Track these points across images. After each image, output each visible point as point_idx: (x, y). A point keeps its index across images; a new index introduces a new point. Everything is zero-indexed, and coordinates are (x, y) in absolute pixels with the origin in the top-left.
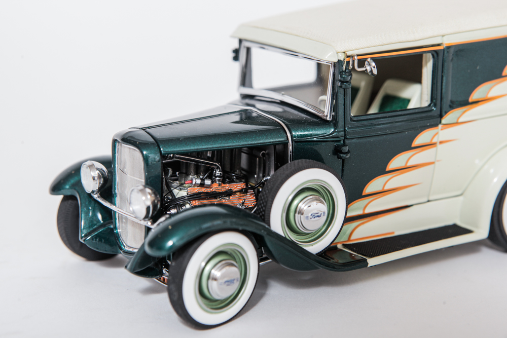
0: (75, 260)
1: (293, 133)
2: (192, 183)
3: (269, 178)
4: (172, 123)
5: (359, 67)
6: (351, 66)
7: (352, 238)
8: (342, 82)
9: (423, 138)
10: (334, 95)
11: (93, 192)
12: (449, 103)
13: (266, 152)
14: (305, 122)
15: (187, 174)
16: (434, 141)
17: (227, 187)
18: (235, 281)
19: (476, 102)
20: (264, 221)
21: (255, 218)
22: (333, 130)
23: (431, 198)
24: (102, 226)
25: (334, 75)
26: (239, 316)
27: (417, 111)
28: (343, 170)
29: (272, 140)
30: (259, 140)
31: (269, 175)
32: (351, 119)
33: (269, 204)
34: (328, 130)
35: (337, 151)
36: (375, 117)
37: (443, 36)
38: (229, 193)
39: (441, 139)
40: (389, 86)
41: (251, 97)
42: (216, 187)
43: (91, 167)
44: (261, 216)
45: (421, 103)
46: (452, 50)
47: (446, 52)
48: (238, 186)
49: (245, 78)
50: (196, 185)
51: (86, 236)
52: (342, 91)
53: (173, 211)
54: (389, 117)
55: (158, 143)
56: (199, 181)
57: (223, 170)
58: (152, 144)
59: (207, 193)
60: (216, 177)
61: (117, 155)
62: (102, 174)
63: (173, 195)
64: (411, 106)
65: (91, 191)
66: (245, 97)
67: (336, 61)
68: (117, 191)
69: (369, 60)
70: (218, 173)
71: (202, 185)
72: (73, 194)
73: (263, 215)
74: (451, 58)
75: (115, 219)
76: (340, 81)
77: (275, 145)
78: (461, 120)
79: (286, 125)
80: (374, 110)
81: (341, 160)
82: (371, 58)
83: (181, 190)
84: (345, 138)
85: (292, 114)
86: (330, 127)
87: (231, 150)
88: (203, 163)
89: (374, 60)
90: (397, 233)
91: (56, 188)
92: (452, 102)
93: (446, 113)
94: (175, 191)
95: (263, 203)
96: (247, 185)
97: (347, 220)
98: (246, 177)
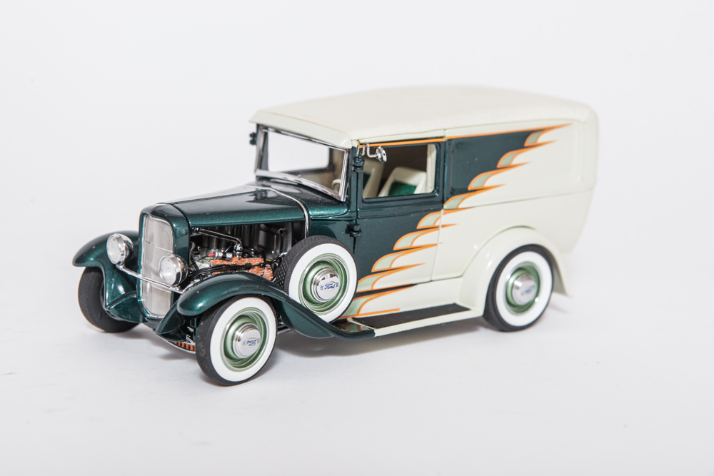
0: (94, 331)
1: (310, 213)
2: (214, 256)
3: (286, 253)
4: (197, 200)
5: (371, 154)
6: (364, 153)
7: (361, 312)
8: (356, 167)
9: (426, 221)
10: (348, 179)
11: (119, 263)
12: (450, 190)
13: (284, 229)
14: (321, 202)
15: (209, 248)
16: (437, 224)
17: (247, 261)
18: (256, 342)
19: (474, 191)
20: (283, 289)
21: (275, 286)
22: (346, 210)
23: (433, 279)
24: (124, 296)
25: (348, 160)
26: (257, 377)
27: (422, 196)
28: (354, 248)
29: (290, 218)
30: (279, 217)
31: (286, 251)
32: (363, 201)
33: (288, 274)
34: (342, 210)
35: (350, 230)
36: (384, 200)
37: (445, 130)
38: (249, 267)
39: (443, 223)
40: (398, 174)
41: (268, 179)
42: (236, 261)
43: (119, 239)
44: (280, 285)
45: (426, 189)
46: (453, 143)
47: (447, 144)
48: (257, 261)
49: (262, 162)
50: (218, 258)
51: (110, 305)
52: (355, 174)
53: (197, 281)
54: (397, 200)
55: (186, 217)
56: (221, 255)
57: (243, 246)
58: (181, 217)
59: (228, 265)
60: (236, 251)
61: (144, 228)
62: (128, 246)
63: (196, 267)
64: (417, 191)
65: (117, 262)
66: (261, 179)
67: (351, 147)
68: (142, 263)
69: (380, 148)
70: (238, 247)
71: (224, 258)
72: (97, 266)
73: (283, 284)
74: (451, 150)
75: (139, 289)
76: (354, 165)
77: (293, 222)
78: (460, 206)
79: (304, 204)
80: (384, 193)
81: (353, 238)
82: (382, 147)
83: (203, 262)
84: (357, 218)
85: (308, 194)
86: (344, 207)
87: (251, 226)
88: (225, 237)
89: (385, 148)
90: (402, 310)
91: (79, 260)
92: (453, 189)
93: (448, 199)
94: (198, 264)
95: (283, 273)
96: (265, 260)
97: (357, 295)
98: (263, 252)
